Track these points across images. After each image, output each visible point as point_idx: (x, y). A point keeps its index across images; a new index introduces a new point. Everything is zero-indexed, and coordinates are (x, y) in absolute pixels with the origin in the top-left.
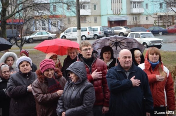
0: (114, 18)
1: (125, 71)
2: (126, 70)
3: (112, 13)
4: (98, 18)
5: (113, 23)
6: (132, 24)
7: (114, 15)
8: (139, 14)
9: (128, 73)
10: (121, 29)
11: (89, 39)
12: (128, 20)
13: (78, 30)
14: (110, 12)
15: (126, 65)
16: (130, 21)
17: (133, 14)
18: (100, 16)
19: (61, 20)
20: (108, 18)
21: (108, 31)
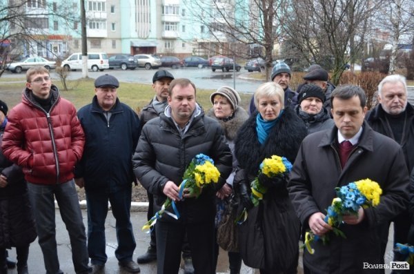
0: (140, 43)
1: (104, 112)
2: (106, 110)
3: (137, 36)
4: (117, 42)
5: (138, 49)
6: (163, 51)
7: (139, 38)
8: (174, 39)
9: (110, 115)
10: (147, 58)
11: (102, 70)
12: (158, 46)
13: (83, 57)
14: (134, 34)
15: (106, 102)
16: (161, 47)
17: (164, 39)
18: (120, 39)
19: (64, 43)
20: (132, 43)
21: (130, 60)
